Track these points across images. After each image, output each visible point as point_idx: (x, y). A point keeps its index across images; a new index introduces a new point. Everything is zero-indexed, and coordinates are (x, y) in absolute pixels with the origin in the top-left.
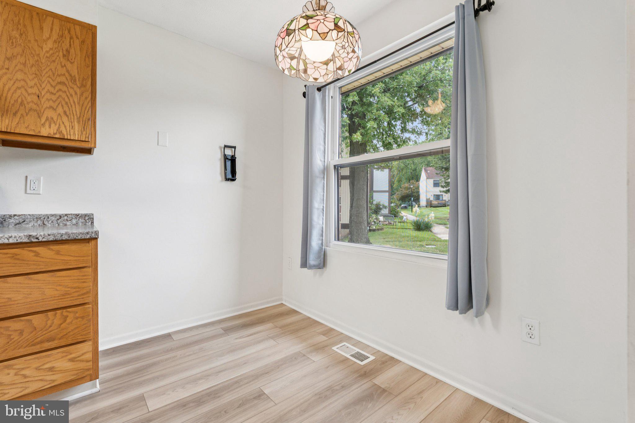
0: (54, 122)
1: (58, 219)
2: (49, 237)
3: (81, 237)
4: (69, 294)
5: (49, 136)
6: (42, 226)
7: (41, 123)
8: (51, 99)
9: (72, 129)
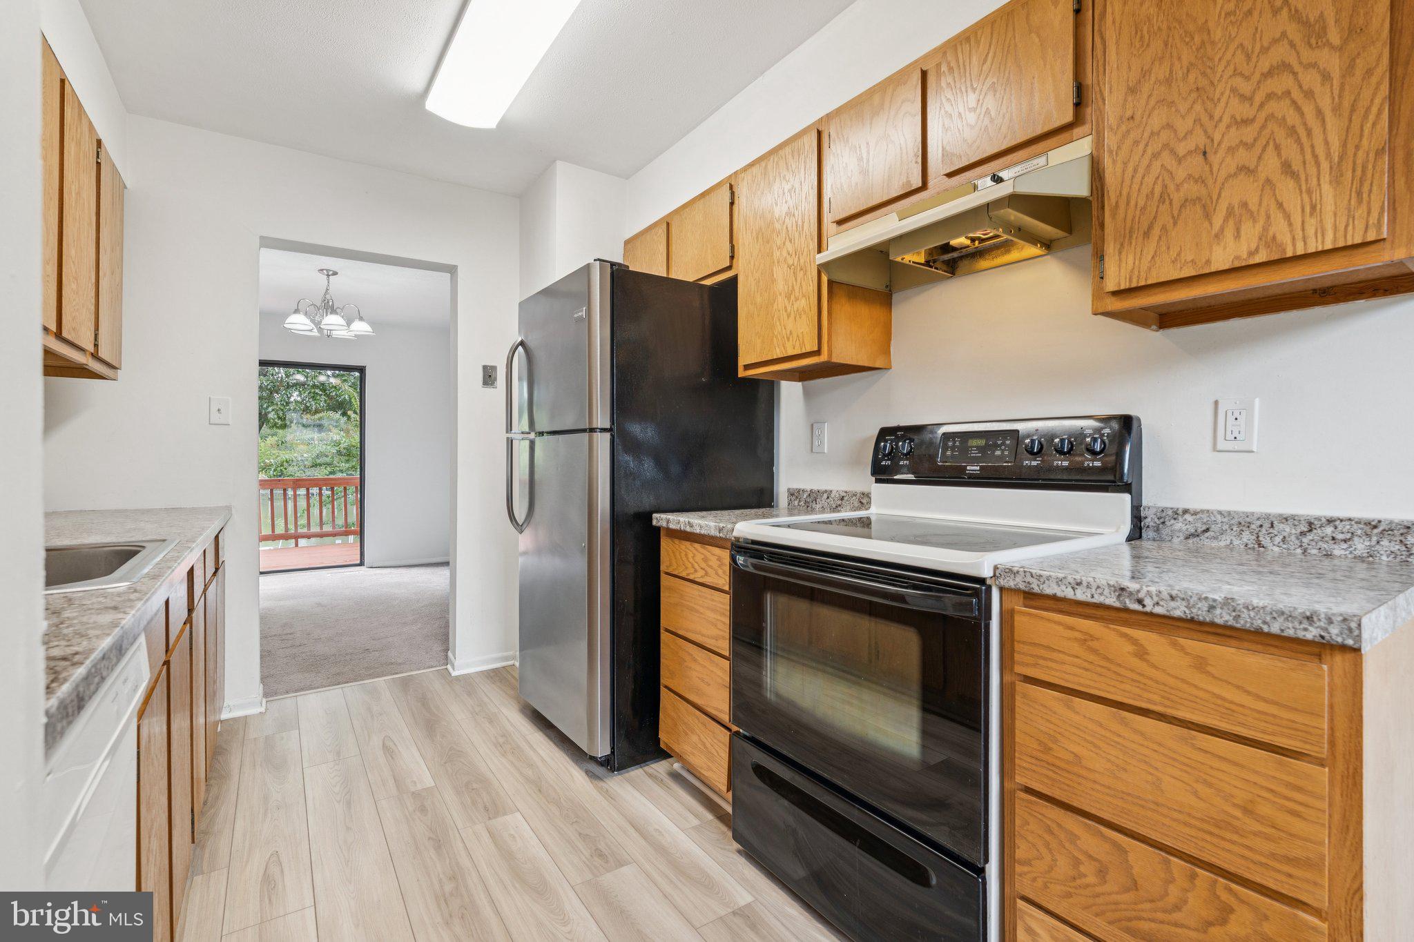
0: (1251, 213)
1: (1303, 534)
2: (1173, 604)
3: (1282, 631)
4: (1236, 831)
5: (1237, 264)
6: (1254, 548)
7: (1213, 233)
8: (1241, 141)
9: (1311, 214)
